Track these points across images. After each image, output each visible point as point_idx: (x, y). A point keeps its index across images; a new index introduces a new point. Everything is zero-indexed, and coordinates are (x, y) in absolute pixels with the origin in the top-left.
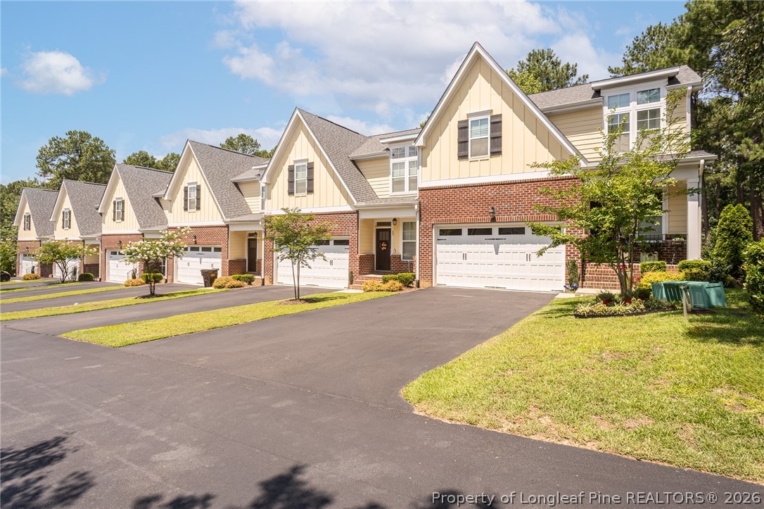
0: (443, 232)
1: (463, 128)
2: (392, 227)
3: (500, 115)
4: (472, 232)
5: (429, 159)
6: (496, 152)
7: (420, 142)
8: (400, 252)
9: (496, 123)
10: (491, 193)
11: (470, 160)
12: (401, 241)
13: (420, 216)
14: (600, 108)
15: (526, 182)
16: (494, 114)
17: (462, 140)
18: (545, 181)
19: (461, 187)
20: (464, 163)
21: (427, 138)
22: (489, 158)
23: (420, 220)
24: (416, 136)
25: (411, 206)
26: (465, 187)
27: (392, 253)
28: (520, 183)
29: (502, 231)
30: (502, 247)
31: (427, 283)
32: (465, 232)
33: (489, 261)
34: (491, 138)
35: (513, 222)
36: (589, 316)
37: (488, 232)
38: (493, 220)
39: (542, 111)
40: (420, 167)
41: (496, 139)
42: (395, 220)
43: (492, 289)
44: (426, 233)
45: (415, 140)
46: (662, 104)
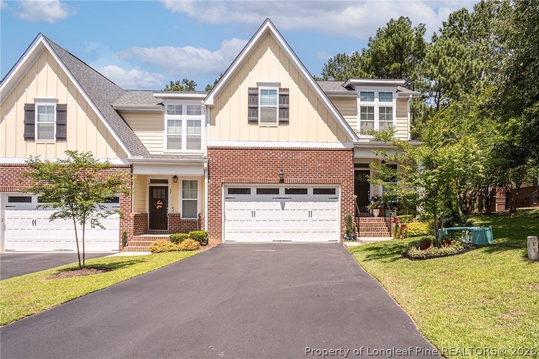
0: (232, 191)
1: (253, 95)
2: (170, 185)
3: (288, 90)
4: (260, 191)
5: (217, 118)
6: (284, 122)
7: (210, 101)
8: (180, 210)
9: (284, 97)
10: (280, 157)
11: (259, 125)
12: (181, 199)
13: (209, 174)
14: (355, 99)
15: (310, 150)
16: (282, 87)
17: (252, 106)
18: (325, 150)
19: (251, 150)
20: (254, 127)
21: (217, 98)
22: (277, 126)
23: (209, 179)
24: (205, 96)
25: (198, 164)
26: (255, 149)
27: (170, 211)
28: (306, 150)
29: (288, 191)
30: (288, 205)
31: (216, 241)
32: (254, 191)
33: (277, 218)
34: (280, 108)
35: (299, 183)
36: (427, 258)
37: (276, 191)
38: (282, 181)
39: (325, 94)
40: (208, 125)
41: (284, 110)
42: (175, 177)
43: (279, 242)
44: (214, 192)
45: (204, 99)
46: (393, 104)
